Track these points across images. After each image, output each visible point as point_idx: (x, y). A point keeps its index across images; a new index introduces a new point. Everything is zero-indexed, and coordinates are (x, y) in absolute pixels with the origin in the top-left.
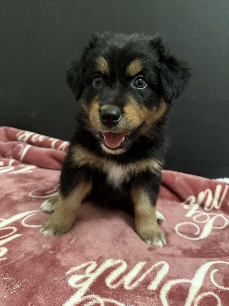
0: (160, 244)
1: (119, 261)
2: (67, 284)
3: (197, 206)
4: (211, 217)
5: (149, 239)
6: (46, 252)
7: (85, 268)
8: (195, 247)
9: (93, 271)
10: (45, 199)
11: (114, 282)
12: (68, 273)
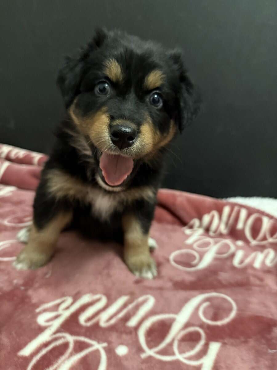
0: (149, 275)
1: (97, 296)
2: (36, 322)
3: (201, 231)
4: (216, 243)
5: (136, 270)
6: (17, 288)
7: (58, 305)
8: (189, 279)
9: (67, 308)
10: (21, 228)
11: (89, 319)
12: (38, 310)
